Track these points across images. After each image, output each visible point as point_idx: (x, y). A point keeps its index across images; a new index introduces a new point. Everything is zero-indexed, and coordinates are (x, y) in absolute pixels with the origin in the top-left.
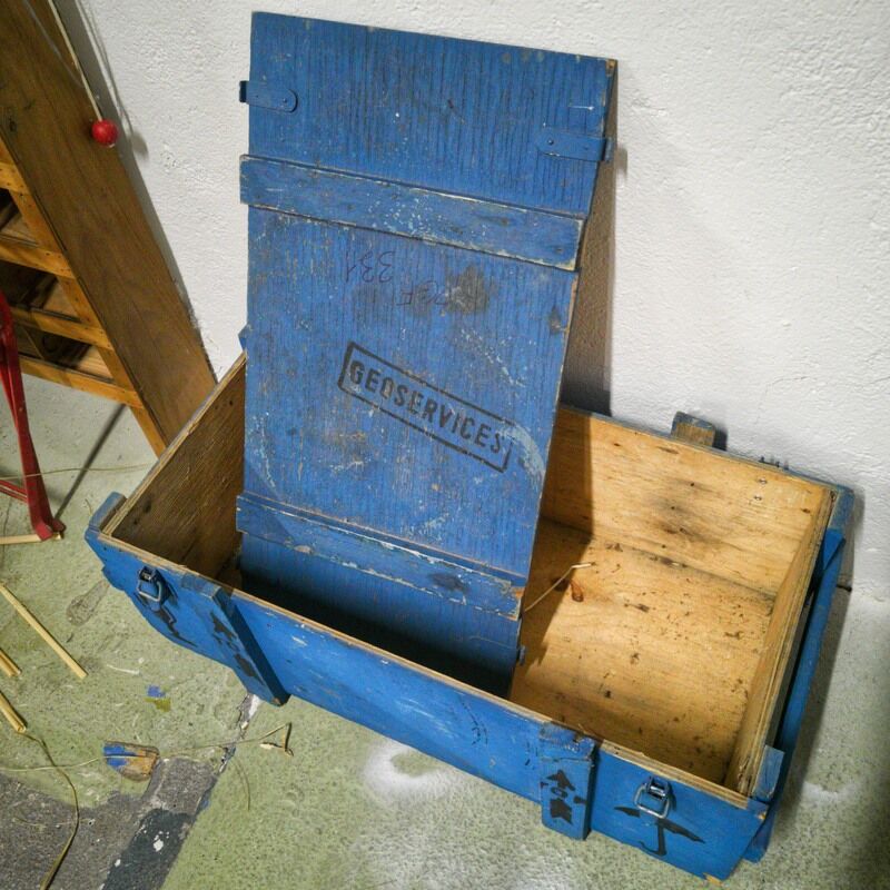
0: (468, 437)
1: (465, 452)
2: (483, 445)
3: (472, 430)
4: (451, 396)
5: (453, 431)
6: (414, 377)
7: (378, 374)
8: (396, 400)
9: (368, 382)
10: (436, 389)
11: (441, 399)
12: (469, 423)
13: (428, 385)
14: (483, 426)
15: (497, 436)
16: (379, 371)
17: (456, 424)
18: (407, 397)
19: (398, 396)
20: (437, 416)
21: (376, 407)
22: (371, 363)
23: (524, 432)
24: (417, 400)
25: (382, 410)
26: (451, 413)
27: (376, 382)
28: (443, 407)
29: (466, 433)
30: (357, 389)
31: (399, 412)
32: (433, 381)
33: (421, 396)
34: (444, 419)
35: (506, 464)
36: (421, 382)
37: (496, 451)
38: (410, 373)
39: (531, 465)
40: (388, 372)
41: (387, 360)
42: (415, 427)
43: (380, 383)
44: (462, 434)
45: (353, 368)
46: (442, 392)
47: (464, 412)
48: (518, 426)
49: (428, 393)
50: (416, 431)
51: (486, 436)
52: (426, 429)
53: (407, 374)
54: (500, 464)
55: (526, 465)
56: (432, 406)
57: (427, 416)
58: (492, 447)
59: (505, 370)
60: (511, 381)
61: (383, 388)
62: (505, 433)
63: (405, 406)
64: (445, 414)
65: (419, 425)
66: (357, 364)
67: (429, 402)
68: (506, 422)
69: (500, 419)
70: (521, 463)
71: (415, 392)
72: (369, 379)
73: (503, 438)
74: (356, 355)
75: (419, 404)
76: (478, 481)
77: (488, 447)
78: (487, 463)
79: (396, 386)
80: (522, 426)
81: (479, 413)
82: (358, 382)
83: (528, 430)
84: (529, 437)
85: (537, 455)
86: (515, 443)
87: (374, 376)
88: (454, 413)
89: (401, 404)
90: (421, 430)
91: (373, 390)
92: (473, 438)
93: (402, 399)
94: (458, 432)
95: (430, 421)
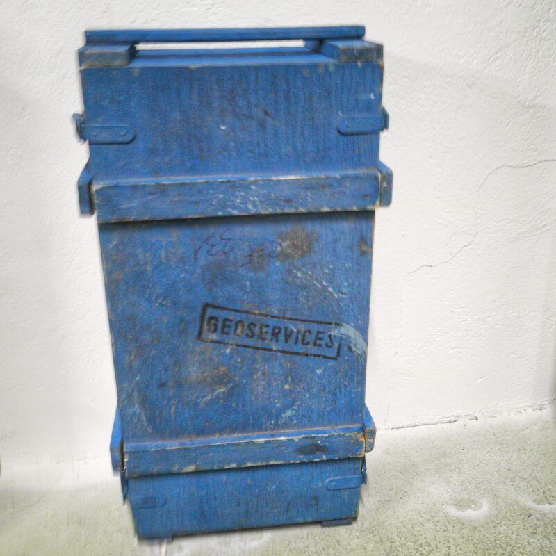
0: (307, 344)
1: (307, 355)
2: (320, 345)
3: (310, 338)
4: (291, 319)
5: (296, 343)
6: (260, 314)
7: (230, 321)
8: (247, 335)
9: (223, 329)
10: (279, 318)
11: (282, 324)
12: (307, 334)
13: (273, 317)
14: (319, 332)
15: (330, 336)
16: (231, 318)
18: (257, 330)
19: (249, 332)
20: (282, 337)
21: (232, 345)
22: (222, 314)
23: (349, 326)
24: (264, 330)
25: (238, 345)
26: (292, 332)
27: (229, 327)
28: (286, 329)
29: (306, 341)
30: (214, 336)
31: (251, 342)
32: (276, 312)
33: (267, 326)
34: (287, 337)
35: (338, 353)
36: (266, 316)
37: (330, 347)
38: (257, 312)
39: (357, 348)
40: (238, 317)
41: (237, 308)
42: (265, 349)
43: (233, 326)
44: (303, 343)
45: (209, 322)
46: (284, 318)
47: (302, 327)
48: (345, 324)
49: (272, 322)
50: (266, 352)
51: (321, 339)
52: (274, 348)
53: (254, 314)
54: (334, 354)
55: (354, 349)
56: (277, 331)
57: (274, 339)
58: (327, 344)
59: (331, 289)
60: (336, 296)
61: (236, 329)
62: (335, 332)
63: (255, 337)
64: (288, 333)
65: (269, 347)
66: (211, 318)
67: (274, 328)
68: (335, 324)
69: (330, 324)
70: (350, 349)
71: (262, 325)
72: (224, 326)
73: (334, 336)
74: (210, 312)
75: (267, 332)
76: (319, 372)
77: (324, 346)
78: (325, 357)
79: (246, 324)
80: (348, 324)
81: (312, 324)
82: (215, 331)
83: (352, 325)
84: (354, 330)
85: (360, 340)
86: (343, 336)
87: (228, 323)
88: (295, 330)
89: (252, 337)
90: (271, 350)
91: (228, 333)
92: (312, 343)
93: (252, 332)
94: (300, 342)
95: (277, 341)
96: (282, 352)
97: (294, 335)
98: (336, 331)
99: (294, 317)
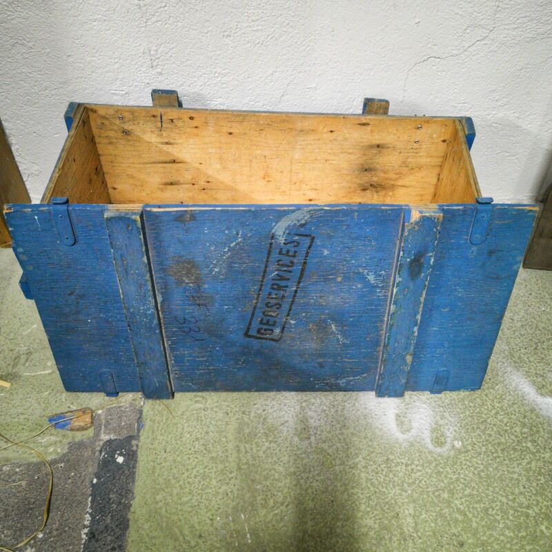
3: (286, 260)
4: (264, 276)
5: (290, 272)
6: (257, 299)
7: (262, 319)
8: (278, 308)
9: (270, 325)
10: (262, 285)
11: (268, 282)
12: (281, 263)
13: (260, 290)
14: (280, 253)
15: (286, 244)
16: (259, 319)
17: (284, 271)
18: (273, 301)
19: (275, 307)
20: (283, 283)
21: (287, 319)
22: (256, 324)
23: (276, 227)
24: (273, 296)
25: (288, 315)
26: (278, 275)
27: (268, 320)
28: (274, 280)
29: (290, 264)
30: (277, 331)
31: (286, 306)
32: (256, 287)
34: (282, 278)
35: (307, 236)
36: (259, 294)
37: (298, 243)
38: (254, 301)
39: (302, 219)
40: (259, 314)
41: (250, 315)
42: (295, 296)
43: (268, 318)
44: (291, 266)
45: (263, 334)
46: (262, 281)
47: (273, 267)
48: (273, 231)
50: (298, 295)
51: (288, 251)
52: (294, 289)
53: (256, 303)
54: (308, 240)
55: (303, 222)
56: (276, 287)
57: (284, 289)
58: (295, 246)
59: (232, 245)
60: (240, 240)
61: (271, 316)
62: (282, 240)
63: (280, 303)
64: (279, 278)
66: (259, 331)
67: (273, 288)
68: (272, 239)
69: (271, 244)
70: (302, 225)
71: (268, 298)
72: (268, 323)
73: (285, 240)
75: (277, 294)
76: (326, 252)
77: (296, 249)
78: (310, 247)
79: (267, 309)
80: (272, 229)
83: (274, 224)
84: (280, 223)
85: (294, 216)
86: (287, 232)
87: (265, 321)
88: (276, 273)
89: (280, 305)
90: (296, 291)
91: (275, 322)
92: (291, 259)
93: (276, 304)
94: (290, 269)
95: (287, 287)
96: (299, 283)
97: (282, 274)
98: (281, 238)
99: (262, 274)
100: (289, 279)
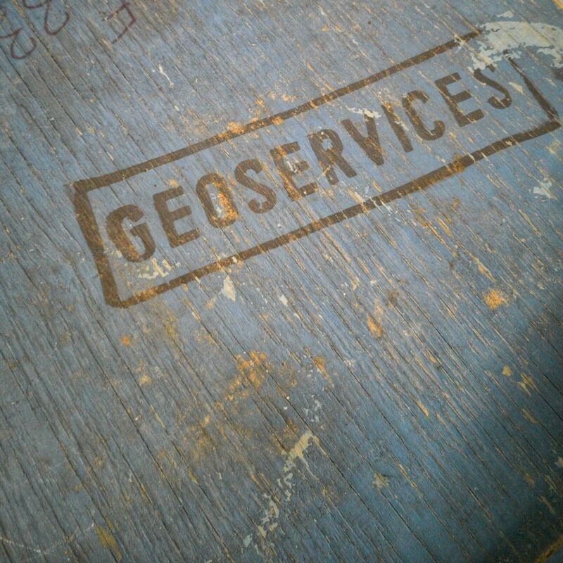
0: (439, 130)
1: (466, 162)
2: (478, 115)
4: (340, 92)
5: (408, 148)
6: (248, 129)
7: (177, 192)
8: (253, 206)
10: (306, 107)
11: (329, 118)
12: (416, 104)
13: (286, 115)
14: (442, 84)
15: (478, 74)
16: (173, 183)
17: (399, 131)
18: (271, 175)
19: (253, 195)
20: (354, 154)
21: (227, 263)
24: (290, 161)
26: (371, 123)
27: (185, 211)
28: (348, 125)
29: (430, 127)
30: (158, 270)
31: (280, 221)
32: (287, 100)
33: (291, 148)
34: (371, 145)
35: (545, 105)
36: (268, 122)
37: (507, 103)
38: (234, 127)
40: (193, 169)
41: (172, 148)
42: (336, 218)
44: (426, 137)
45: (116, 235)
46: (319, 101)
47: (388, 93)
48: (489, 26)
49: (298, 130)
50: (347, 223)
51: (464, 96)
52: (361, 200)
54: (537, 116)
56: (327, 144)
57: (339, 172)
58: (492, 101)
61: (209, 209)
62: (483, 59)
63: (281, 195)
66: (116, 217)
67: (315, 142)
68: (466, 37)
71: (274, 152)
72: (167, 220)
73: (491, 68)
74: (102, 203)
75: (303, 166)
77: (488, 111)
78: (521, 138)
79: (230, 177)
80: (494, 19)
81: (407, 73)
82: (150, 251)
83: (508, 14)
84: (525, 24)
86: (514, 56)
87: (172, 205)
88: (376, 115)
89: (270, 203)
90: (353, 211)
91: (194, 235)
92: (448, 118)
93: (262, 190)
94: (416, 139)
95: (351, 173)
96: (390, 196)
97: (384, 130)
98: (484, 54)
99: (344, 83)
100: (379, 161)
